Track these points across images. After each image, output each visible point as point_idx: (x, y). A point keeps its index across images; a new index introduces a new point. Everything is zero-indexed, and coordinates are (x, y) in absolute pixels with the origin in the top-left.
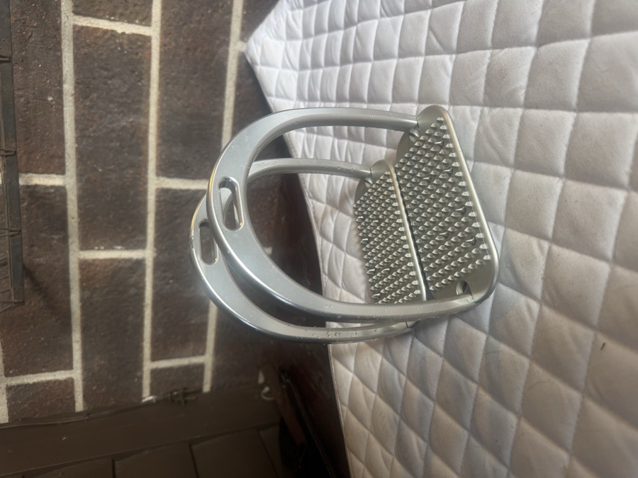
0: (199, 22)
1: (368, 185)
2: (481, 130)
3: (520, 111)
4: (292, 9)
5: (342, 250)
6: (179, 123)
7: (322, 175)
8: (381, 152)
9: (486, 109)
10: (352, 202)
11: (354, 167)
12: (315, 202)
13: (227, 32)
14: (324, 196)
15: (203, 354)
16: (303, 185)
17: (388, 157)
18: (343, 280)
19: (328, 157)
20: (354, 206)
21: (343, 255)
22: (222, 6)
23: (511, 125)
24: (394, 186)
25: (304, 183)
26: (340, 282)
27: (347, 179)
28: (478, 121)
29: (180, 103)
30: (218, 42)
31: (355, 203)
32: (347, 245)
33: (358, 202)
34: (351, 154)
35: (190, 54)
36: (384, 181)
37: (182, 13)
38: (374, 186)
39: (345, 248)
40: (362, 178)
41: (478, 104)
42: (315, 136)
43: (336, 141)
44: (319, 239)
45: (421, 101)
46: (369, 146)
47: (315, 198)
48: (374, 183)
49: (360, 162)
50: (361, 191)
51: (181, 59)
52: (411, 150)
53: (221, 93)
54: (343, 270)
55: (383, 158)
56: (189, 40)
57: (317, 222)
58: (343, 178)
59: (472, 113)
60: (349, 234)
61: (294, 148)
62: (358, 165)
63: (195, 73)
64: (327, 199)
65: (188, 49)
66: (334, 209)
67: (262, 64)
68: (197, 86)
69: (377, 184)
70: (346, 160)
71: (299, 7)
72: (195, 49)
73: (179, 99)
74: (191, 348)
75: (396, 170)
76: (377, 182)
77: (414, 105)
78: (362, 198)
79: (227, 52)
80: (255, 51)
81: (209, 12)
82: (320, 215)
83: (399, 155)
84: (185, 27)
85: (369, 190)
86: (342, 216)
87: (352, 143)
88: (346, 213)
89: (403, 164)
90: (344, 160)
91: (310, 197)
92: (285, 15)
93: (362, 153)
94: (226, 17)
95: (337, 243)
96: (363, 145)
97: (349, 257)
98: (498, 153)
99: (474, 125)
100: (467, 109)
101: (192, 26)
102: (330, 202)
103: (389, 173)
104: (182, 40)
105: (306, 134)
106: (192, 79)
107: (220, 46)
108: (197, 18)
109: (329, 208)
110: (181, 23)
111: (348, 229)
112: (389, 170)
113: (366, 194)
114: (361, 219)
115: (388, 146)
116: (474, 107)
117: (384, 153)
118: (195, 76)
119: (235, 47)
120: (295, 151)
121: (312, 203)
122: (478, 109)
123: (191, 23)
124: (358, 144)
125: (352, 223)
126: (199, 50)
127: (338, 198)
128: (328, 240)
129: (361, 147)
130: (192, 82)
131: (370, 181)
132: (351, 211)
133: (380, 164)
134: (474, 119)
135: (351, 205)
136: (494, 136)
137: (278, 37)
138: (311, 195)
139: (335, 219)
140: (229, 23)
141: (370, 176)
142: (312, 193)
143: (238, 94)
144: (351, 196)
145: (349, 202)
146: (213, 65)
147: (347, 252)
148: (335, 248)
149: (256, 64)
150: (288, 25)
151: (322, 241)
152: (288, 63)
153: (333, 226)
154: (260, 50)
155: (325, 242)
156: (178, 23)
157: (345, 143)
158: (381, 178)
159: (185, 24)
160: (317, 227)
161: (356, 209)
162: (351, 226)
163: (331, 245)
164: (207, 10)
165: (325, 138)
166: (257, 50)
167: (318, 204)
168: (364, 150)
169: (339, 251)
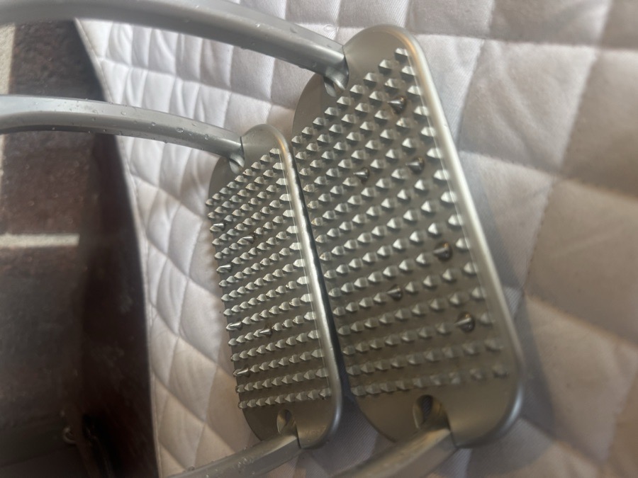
1: (234, 168)
2: (483, 85)
3: (588, 54)
5: (183, 271)
7: (154, 142)
8: (259, 111)
9: (496, 46)
10: (203, 192)
11: (210, 132)
12: (140, 181)
14: (155, 173)
16: (122, 152)
17: (274, 122)
18: (182, 323)
19: (165, 109)
20: (208, 202)
21: (183, 280)
23: (564, 81)
24: (287, 177)
25: (124, 148)
26: (176, 325)
27: (197, 151)
28: (473, 64)
31: (210, 196)
32: (192, 264)
33: (215, 197)
34: (205, 109)
36: (267, 165)
38: (247, 172)
39: (187, 270)
40: (225, 154)
41: (475, 33)
42: (145, 73)
43: (180, 83)
44: (144, 245)
45: (344, 21)
46: (239, 99)
47: (140, 174)
48: (248, 165)
49: (221, 124)
50: (220, 176)
52: (328, 111)
54: (183, 306)
55: (264, 121)
57: (141, 215)
58: (188, 149)
59: (461, 50)
60: (196, 246)
61: (109, 88)
62: (216, 127)
64: (161, 180)
66: (171, 198)
69: (253, 169)
70: (196, 118)
75: (293, 148)
76: (254, 165)
77: (328, 28)
78: (223, 191)
82: (147, 205)
83: (300, 120)
85: (238, 179)
86: (185, 212)
87: (207, 90)
88: (193, 209)
89: (309, 138)
90: (191, 116)
91: (132, 173)
93: (224, 108)
95: (174, 255)
96: (227, 94)
97: (193, 286)
98: (524, 138)
99: (464, 76)
100: (450, 42)
102: (166, 185)
103: (278, 152)
105: (132, 69)
109: (164, 195)
111: (194, 239)
112: (278, 146)
113: (231, 185)
114: (219, 227)
115: (274, 100)
116: (466, 40)
117: (266, 113)
120: (111, 95)
121: (136, 183)
122: (475, 44)
124: (217, 92)
125: (202, 229)
127: (179, 181)
128: (160, 249)
129: (223, 97)
131: (240, 161)
132: (201, 208)
133: (259, 131)
134: (464, 63)
135: (201, 197)
136: (519, 102)
138: (134, 169)
139: (172, 215)
141: (240, 151)
142: (136, 166)
144: (202, 181)
145: (197, 191)
147: (191, 276)
148: (170, 266)
151: (149, 249)
153: (168, 227)
155: (154, 251)
157: (195, 87)
158: (263, 158)
160: (143, 223)
161: (210, 208)
162: (200, 232)
163: (163, 259)
165: (160, 76)
167: (145, 186)
168: (229, 103)
169: (177, 273)
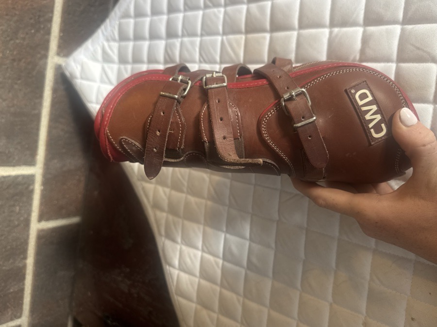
0: (24, 39)
4: (108, 40)
6: (3, 121)
13: (47, 48)
15: (20, 317)
22: (44, 28)
29: (4, 104)
30: (39, 56)
35: (15, 64)
37: (9, 30)
51: (8, 67)
53: (41, 96)
56: (15, 53)
63: (19, 79)
65: (14, 60)
67: (82, 78)
68: (20, 90)
71: (114, 40)
72: (20, 60)
73: (4, 100)
74: (10, 313)
79: (45, 64)
80: (75, 68)
81: (33, 31)
84: (12, 42)
92: (101, 44)
94: (47, 37)
101: (18, 41)
104: (8, 52)
106: (16, 84)
107: (41, 59)
108: (22, 36)
110: (8, 39)
118: (19, 82)
119: (53, 60)
123: (17, 39)
126: (23, 60)
130: (16, 87)
137: (95, 59)
140: (48, 41)
143: (55, 96)
146: (34, 73)
149: (76, 78)
150: (104, 52)
152: (106, 80)
154: (79, 68)
156: (6, 38)
159: (11, 39)
164: (31, 30)
166: (77, 67)
